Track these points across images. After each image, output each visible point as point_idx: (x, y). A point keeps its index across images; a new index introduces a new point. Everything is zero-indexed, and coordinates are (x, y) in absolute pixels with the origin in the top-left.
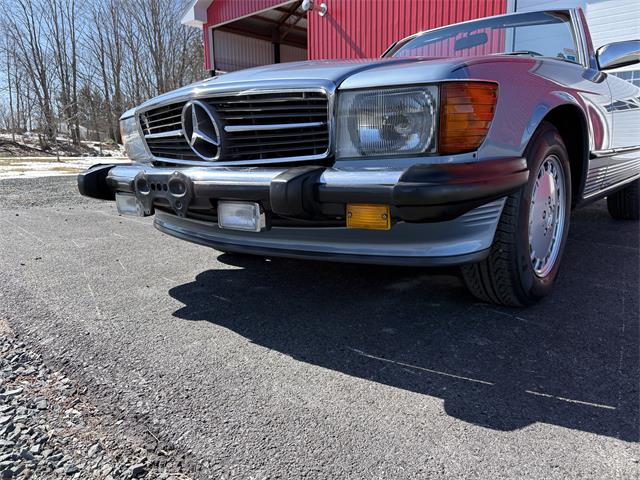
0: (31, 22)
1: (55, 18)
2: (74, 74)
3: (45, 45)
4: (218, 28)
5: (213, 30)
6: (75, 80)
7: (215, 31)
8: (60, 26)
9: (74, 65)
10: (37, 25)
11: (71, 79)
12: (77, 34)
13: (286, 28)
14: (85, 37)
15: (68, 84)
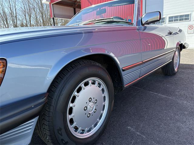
0: (2, 3)
1: (10, 2)
2: (16, 19)
3: (7, 11)
4: (54, 4)
5: (53, 4)
6: (17, 21)
7: (54, 5)
8: (11, 4)
9: (16, 17)
10: (4, 4)
11: (15, 21)
12: (17, 6)
13: (77, 3)
14: (20, 7)
15: (15, 22)
